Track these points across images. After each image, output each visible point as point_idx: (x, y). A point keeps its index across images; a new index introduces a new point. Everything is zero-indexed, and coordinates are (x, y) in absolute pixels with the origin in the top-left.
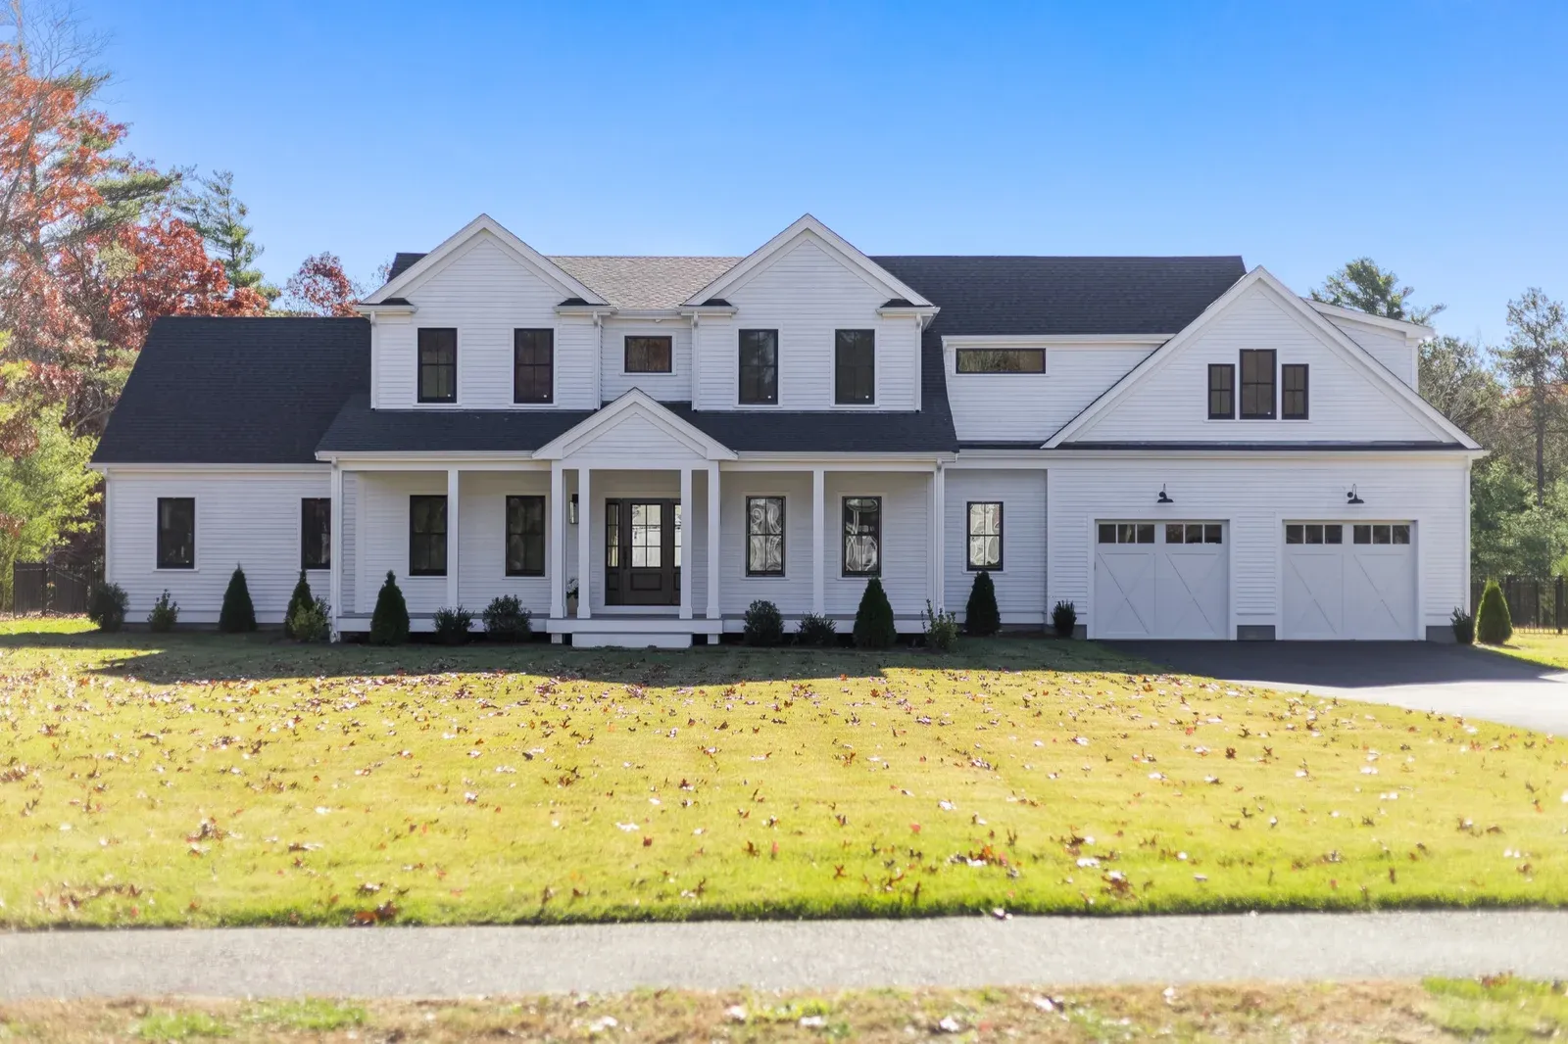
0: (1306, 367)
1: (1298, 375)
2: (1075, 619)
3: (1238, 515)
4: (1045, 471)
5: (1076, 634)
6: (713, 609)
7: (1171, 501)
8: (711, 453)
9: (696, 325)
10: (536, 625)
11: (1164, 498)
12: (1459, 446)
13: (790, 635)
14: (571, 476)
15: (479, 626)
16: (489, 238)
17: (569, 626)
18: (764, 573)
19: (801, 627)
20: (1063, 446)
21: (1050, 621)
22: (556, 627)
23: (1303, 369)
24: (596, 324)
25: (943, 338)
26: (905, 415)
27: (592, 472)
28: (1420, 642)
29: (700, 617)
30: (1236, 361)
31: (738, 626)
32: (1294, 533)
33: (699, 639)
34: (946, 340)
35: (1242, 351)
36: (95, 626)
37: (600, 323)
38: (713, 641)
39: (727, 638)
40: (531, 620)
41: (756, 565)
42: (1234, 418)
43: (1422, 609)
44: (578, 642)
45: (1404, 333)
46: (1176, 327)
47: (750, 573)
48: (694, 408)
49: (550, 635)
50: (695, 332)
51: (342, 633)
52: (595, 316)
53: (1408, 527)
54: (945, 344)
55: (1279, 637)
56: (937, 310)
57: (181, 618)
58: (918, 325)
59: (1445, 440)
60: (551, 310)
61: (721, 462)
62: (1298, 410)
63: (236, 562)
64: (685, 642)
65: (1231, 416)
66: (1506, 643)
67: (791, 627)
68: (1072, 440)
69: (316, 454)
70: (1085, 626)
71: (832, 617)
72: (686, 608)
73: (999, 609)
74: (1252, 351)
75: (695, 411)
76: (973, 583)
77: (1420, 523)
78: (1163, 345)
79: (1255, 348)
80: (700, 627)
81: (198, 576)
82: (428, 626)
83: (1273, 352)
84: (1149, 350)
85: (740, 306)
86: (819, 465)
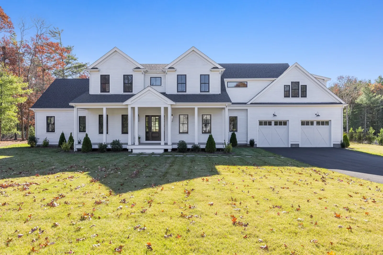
0: (306, 86)
1: (304, 88)
2: (254, 143)
3: (291, 119)
4: (247, 110)
5: (255, 146)
6: (170, 143)
7: (276, 116)
8: (169, 103)
9: (167, 74)
10: (124, 147)
11: (274, 115)
12: (341, 103)
13: (189, 149)
14: (133, 109)
15: (109, 147)
16: (117, 53)
17: (133, 147)
18: (183, 133)
19: (192, 147)
20: (251, 104)
21: (249, 143)
22: (129, 147)
23: (305, 86)
24: (143, 73)
25: (224, 79)
26: (217, 95)
27: (138, 108)
28: (332, 148)
29: (166, 144)
30: (290, 84)
31: (176, 147)
32: (303, 123)
33: (166, 150)
34: (225, 79)
35: (292, 82)
36: (29, 146)
37: (144, 73)
38: (169, 151)
39: (173, 150)
40: (123, 146)
41: (181, 131)
42: (290, 97)
43: (332, 140)
44: (134, 151)
45: (324, 80)
46: (277, 76)
47: (180, 133)
48: (166, 93)
49: (128, 149)
50: (166, 75)
51: (77, 149)
52: (142, 71)
53: (328, 122)
54: (225, 80)
55: (300, 146)
56: (225, 69)
57: (50, 144)
58: (220, 73)
59: (338, 102)
60: (132, 70)
61: (171, 105)
62: (304, 95)
63: (62, 131)
64: (162, 151)
65: (289, 97)
66: (348, 147)
67: (189, 146)
68: (253, 102)
69: (69, 104)
70: (256, 144)
71: (200, 144)
72: (162, 142)
73: (237, 140)
74: (294, 82)
75: (166, 94)
76: (231, 135)
77: (332, 121)
78: (274, 81)
79: (295, 81)
80: (166, 147)
81: (56, 134)
82: (96, 147)
83: (299, 82)
84: (271, 82)
85: (177, 69)
86: (196, 106)
